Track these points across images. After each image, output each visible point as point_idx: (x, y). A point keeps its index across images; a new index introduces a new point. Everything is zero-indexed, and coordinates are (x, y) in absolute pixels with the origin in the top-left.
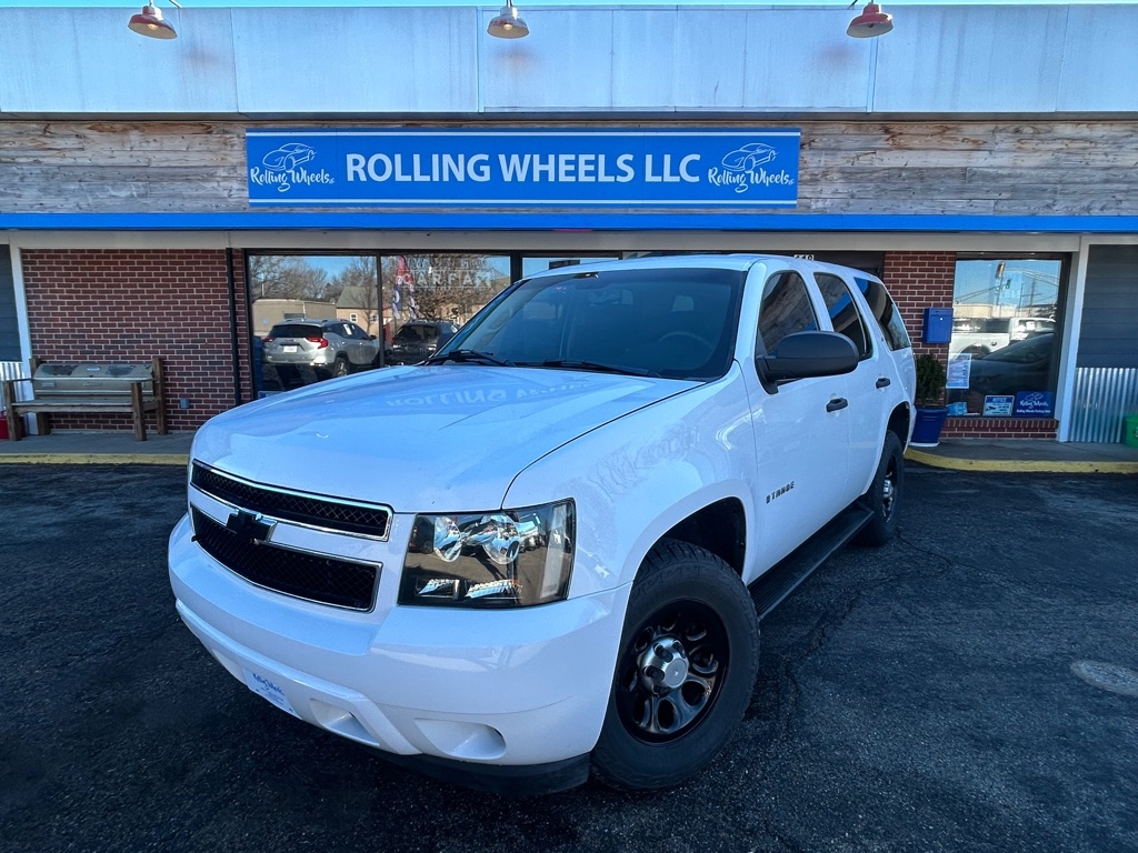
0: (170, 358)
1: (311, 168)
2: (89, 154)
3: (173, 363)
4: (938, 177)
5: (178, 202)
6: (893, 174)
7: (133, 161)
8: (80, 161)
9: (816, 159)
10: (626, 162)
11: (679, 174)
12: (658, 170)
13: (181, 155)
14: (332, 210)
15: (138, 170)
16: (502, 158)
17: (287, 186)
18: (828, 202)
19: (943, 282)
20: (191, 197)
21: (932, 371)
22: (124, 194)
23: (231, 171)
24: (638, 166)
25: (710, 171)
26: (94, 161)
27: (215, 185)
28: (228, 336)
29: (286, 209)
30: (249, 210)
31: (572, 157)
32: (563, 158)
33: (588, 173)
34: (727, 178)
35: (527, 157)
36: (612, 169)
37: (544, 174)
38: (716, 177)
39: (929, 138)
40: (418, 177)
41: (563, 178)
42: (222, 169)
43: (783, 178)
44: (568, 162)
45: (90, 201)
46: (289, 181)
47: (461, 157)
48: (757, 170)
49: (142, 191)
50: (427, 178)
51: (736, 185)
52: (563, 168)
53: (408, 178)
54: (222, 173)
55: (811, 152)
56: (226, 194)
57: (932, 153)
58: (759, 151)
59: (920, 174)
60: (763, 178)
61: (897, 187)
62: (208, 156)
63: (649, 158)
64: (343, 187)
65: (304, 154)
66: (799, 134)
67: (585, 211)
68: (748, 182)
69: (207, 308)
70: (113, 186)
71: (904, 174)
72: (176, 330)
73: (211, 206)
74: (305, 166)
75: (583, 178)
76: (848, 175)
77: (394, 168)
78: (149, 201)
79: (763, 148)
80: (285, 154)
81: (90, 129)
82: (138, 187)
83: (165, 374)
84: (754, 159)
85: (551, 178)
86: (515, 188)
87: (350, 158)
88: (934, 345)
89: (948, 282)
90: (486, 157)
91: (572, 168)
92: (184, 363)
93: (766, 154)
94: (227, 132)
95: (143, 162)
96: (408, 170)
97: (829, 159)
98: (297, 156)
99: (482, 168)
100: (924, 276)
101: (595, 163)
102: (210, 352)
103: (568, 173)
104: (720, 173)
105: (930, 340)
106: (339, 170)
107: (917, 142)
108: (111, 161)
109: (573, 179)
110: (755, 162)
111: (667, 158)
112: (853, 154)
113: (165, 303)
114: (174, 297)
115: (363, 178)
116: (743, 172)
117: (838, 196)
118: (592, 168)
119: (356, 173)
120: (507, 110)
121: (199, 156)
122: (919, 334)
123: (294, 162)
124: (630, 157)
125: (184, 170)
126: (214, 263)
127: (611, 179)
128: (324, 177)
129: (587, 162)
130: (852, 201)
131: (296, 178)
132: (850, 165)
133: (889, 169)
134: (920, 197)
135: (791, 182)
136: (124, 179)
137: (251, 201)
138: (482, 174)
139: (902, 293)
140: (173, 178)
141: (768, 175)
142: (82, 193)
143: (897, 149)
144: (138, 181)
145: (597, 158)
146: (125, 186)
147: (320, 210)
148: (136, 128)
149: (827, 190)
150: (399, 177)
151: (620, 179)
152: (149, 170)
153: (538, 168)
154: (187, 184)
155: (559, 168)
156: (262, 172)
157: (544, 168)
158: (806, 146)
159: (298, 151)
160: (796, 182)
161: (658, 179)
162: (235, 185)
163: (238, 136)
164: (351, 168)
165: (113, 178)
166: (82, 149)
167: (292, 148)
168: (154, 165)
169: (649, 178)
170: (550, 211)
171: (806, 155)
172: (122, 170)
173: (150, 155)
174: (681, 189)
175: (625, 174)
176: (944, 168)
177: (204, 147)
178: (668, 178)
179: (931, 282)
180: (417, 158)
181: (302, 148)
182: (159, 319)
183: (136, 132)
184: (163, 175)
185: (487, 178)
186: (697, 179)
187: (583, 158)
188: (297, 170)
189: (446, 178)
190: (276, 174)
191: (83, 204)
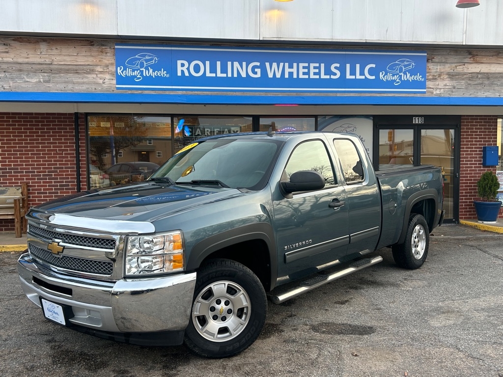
0: (32, 183)
1: (155, 68)
2: (12, 55)
3: (35, 186)
4: (496, 78)
5: (70, 86)
6: (474, 76)
7: (41, 61)
8: (5, 60)
9: (435, 67)
10: (336, 68)
11: (364, 75)
12: (353, 72)
13: (73, 58)
14: (167, 93)
15: (45, 66)
16: (267, 64)
17: (139, 78)
18: (442, 90)
19: (492, 132)
20: (78, 83)
21: (492, 181)
22: (34, 80)
23: (105, 68)
24: (342, 70)
25: (381, 73)
26: (15, 60)
27: (95, 76)
28: (73, 168)
29: (140, 92)
30: (116, 91)
31: (306, 65)
32: (301, 65)
33: (315, 74)
34: (389, 77)
35: (282, 64)
36: (328, 72)
37: (291, 74)
38: (384, 76)
39: (491, 57)
40: (219, 75)
41: (301, 76)
42: (99, 67)
43: (419, 77)
44: (304, 68)
45: (11, 84)
46: (142, 75)
47: (244, 64)
48: (405, 73)
49: (47, 78)
50: (225, 75)
51: (395, 81)
52: (301, 71)
53: (214, 75)
54: (99, 69)
55: (432, 64)
56: (101, 81)
57: (493, 65)
58: (406, 63)
59: (488, 76)
60: (408, 77)
61: (476, 82)
62: (91, 59)
63: (348, 66)
64: (174, 79)
65: (152, 59)
66: (426, 54)
67: (313, 94)
68: (400, 79)
69: (59, 150)
70: (27, 75)
71: (479, 76)
72: (37, 165)
73: (92, 89)
74: (152, 66)
75: (312, 76)
76: (452, 76)
77: (205, 69)
78: (51, 85)
79: (408, 61)
80: (140, 59)
81: (13, 40)
82: (44, 76)
83: (29, 193)
84: (403, 68)
85: (295, 76)
86: (275, 82)
87: (179, 62)
88: (489, 167)
89: (494, 132)
90: (258, 64)
91: (306, 70)
92: (42, 186)
93: (410, 65)
94: (103, 45)
95: (48, 61)
96: (213, 70)
97: (442, 67)
98: (147, 61)
99: (256, 70)
100: (482, 129)
101: (319, 68)
102: (60, 178)
103: (304, 74)
104: (386, 74)
105: (488, 164)
106: (173, 70)
107: (485, 59)
108: (27, 60)
109: (307, 77)
110: (404, 69)
111: (358, 66)
112: (454, 65)
113: (30, 147)
114: (37, 143)
115: (187, 74)
116: (398, 74)
117: (447, 87)
118: (317, 71)
119: (183, 72)
120: (275, 39)
121: (86, 59)
122: (481, 161)
123: (145, 64)
124: (338, 65)
125: (75, 67)
126: (66, 122)
127: (328, 77)
128: (163, 73)
129: (315, 68)
130: (454, 90)
131: (146, 73)
132: (452, 71)
133: (472, 73)
134: (488, 88)
135: (423, 80)
136: (35, 72)
137: (117, 86)
138: (256, 73)
139: (471, 138)
140: (67, 71)
141: (411, 76)
142: (6, 79)
143: (475, 63)
144: (44, 72)
145: (320, 65)
146: (35, 75)
147: (161, 92)
148: (44, 41)
149: (441, 84)
150: (208, 74)
151: (332, 77)
152: (52, 67)
153: (287, 70)
154: (77, 75)
155: (299, 70)
156: (125, 69)
157: (291, 70)
158: (430, 61)
159: (147, 58)
160: (426, 79)
161: (353, 77)
162: (107, 76)
163: (110, 48)
164: (179, 69)
165: (28, 71)
166: (7, 52)
167: (144, 56)
168: (56, 63)
169: (348, 76)
170: (294, 94)
171: (430, 66)
172: (33, 66)
173: (53, 58)
174: (365, 83)
175: (335, 74)
176: (499, 73)
177: (89, 54)
178: (358, 77)
179: (486, 132)
180: (219, 63)
181: (150, 56)
182: (25, 158)
183: (44, 43)
184: (61, 69)
185: (259, 75)
186: (373, 77)
187: (312, 65)
188: (147, 69)
189: (235, 75)
190: (133, 71)
191: (6, 86)
